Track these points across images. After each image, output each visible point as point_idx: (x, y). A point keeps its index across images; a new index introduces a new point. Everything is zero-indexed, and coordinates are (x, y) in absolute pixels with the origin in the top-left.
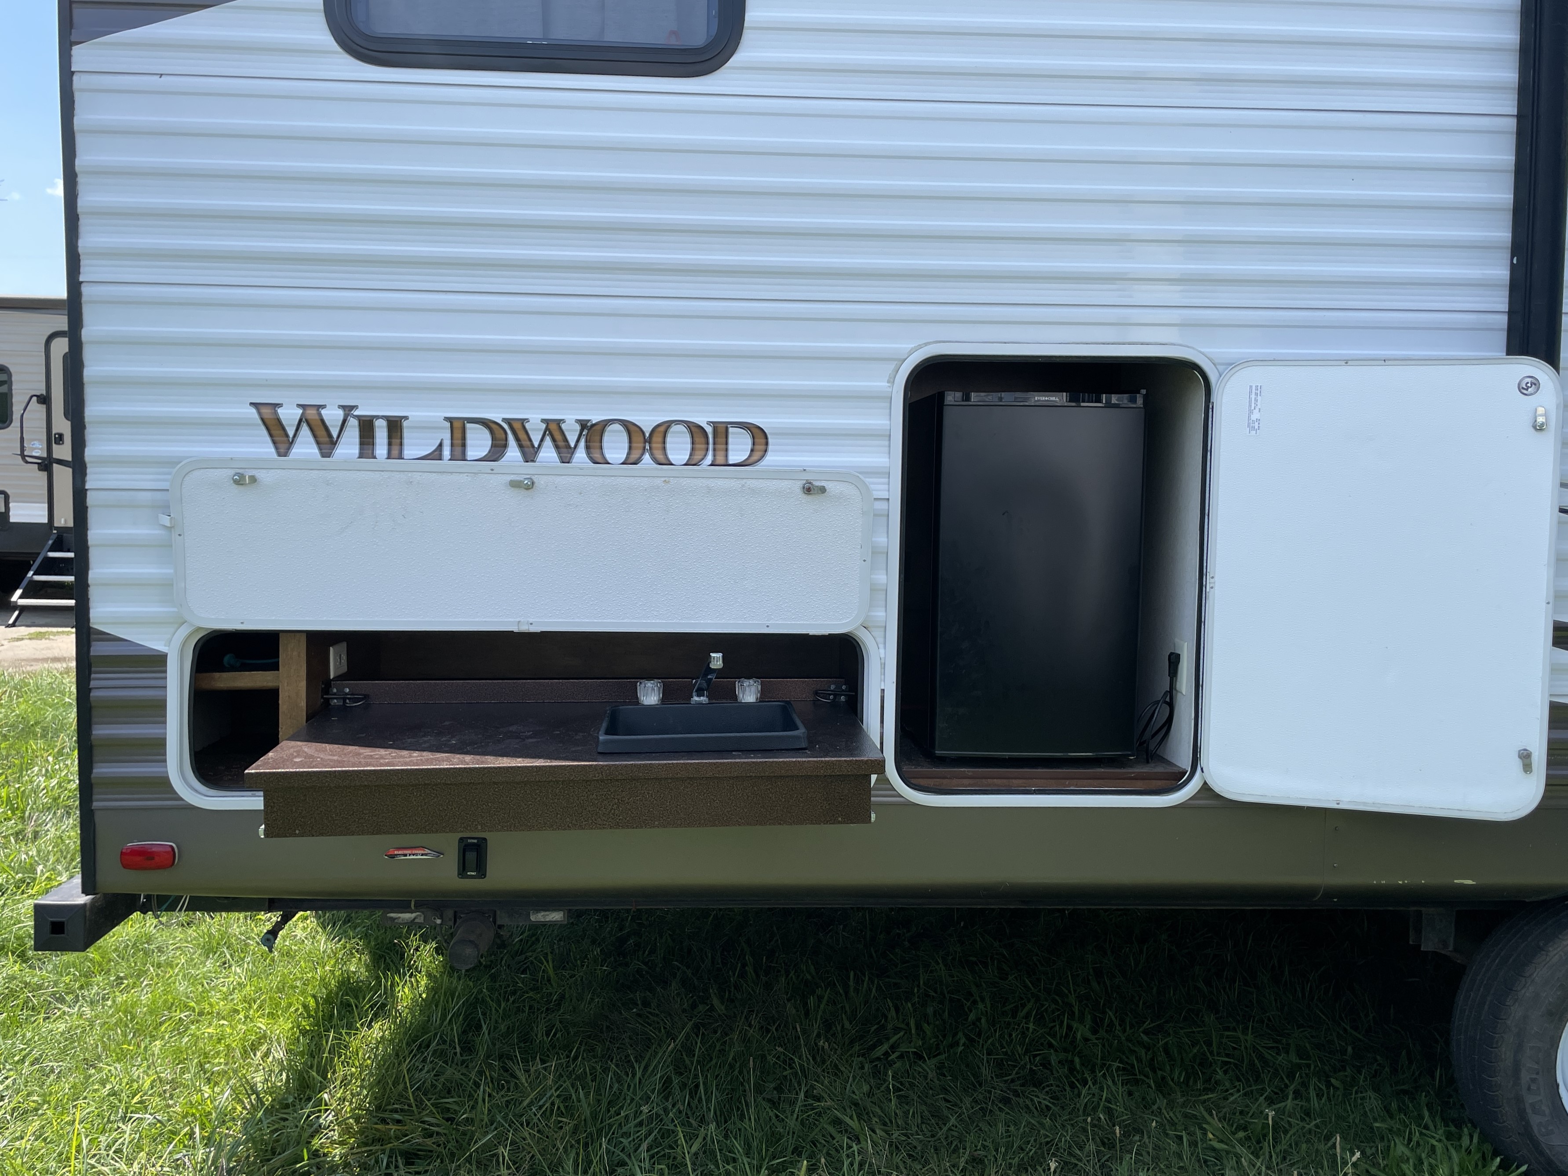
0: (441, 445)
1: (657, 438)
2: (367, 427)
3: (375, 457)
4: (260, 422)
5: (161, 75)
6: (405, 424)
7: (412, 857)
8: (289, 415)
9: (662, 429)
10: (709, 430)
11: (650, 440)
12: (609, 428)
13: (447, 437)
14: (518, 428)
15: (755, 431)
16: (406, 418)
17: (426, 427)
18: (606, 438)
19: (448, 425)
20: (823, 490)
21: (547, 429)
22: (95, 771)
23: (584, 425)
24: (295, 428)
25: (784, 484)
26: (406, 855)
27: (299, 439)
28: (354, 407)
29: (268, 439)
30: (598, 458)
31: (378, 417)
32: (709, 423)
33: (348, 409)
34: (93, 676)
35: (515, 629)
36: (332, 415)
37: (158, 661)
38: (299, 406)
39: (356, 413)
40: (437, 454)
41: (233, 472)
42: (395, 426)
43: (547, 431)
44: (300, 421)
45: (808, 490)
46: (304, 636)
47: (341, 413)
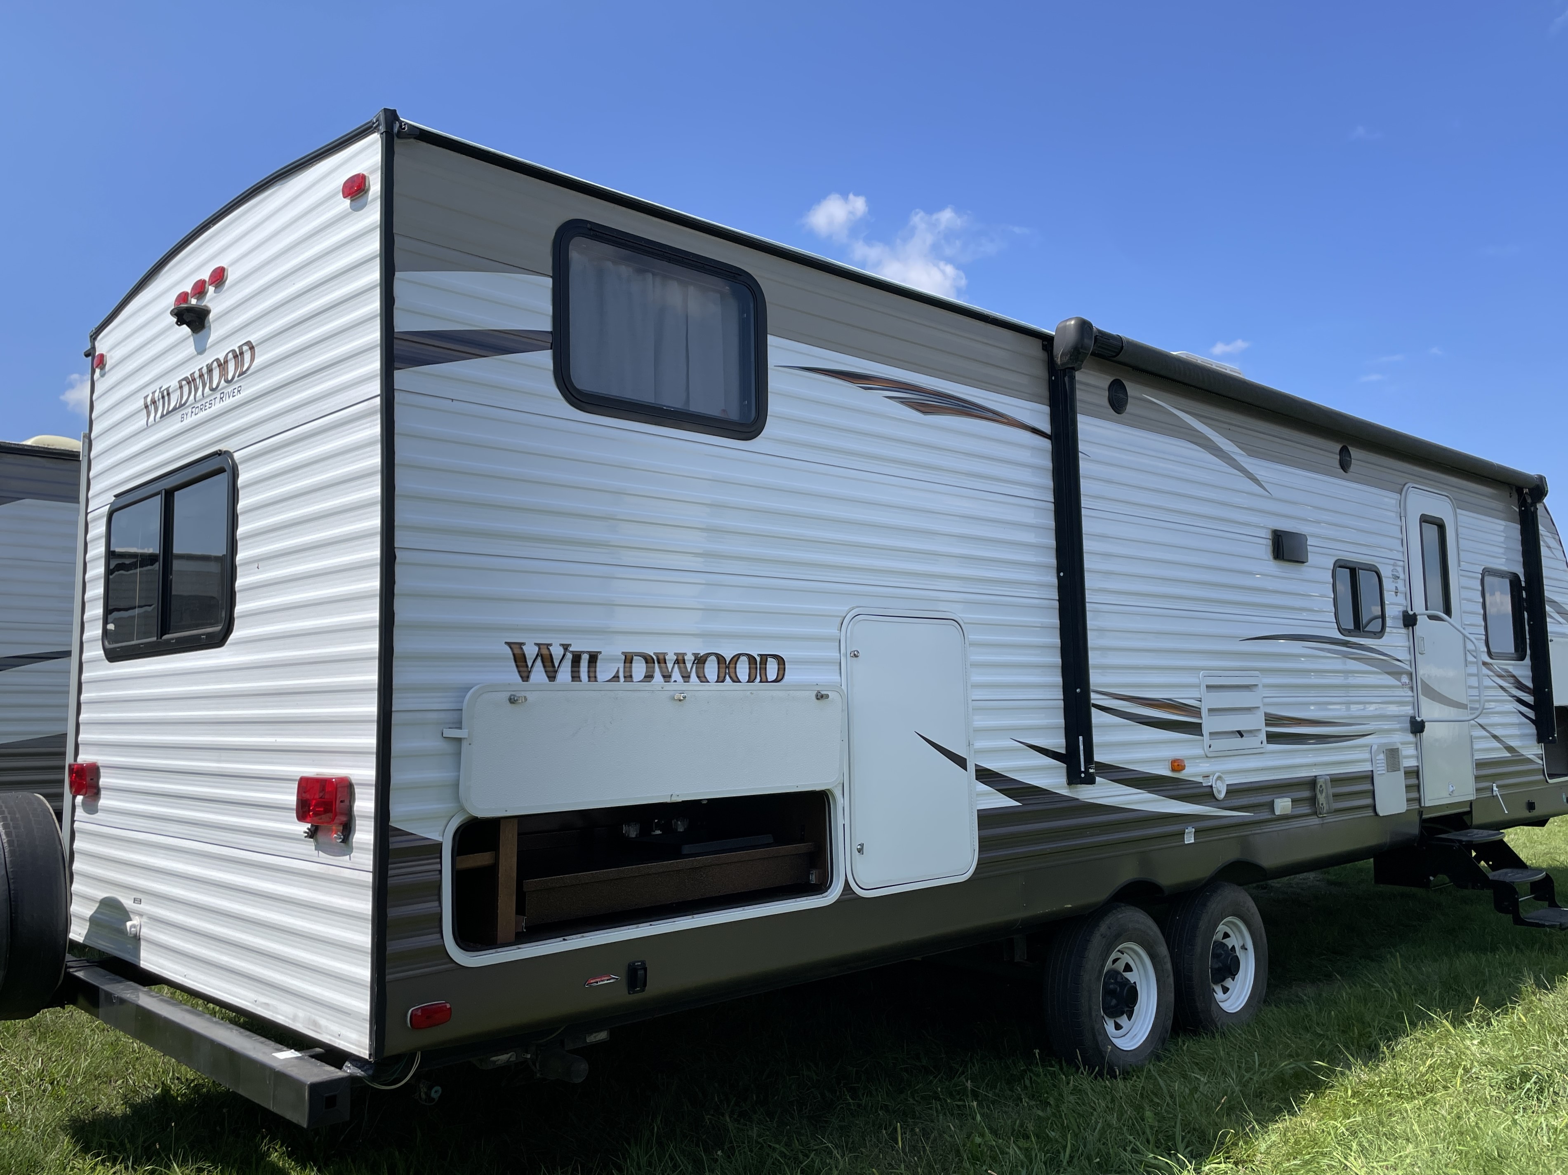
0: (618, 671)
1: (732, 666)
2: (576, 659)
3: (581, 681)
4: (512, 656)
5: (452, 400)
6: (600, 657)
7: (601, 983)
8: (530, 651)
9: (736, 659)
10: (758, 659)
11: (728, 667)
12: (709, 659)
13: (621, 665)
14: (662, 660)
15: (780, 659)
16: (600, 652)
17: (612, 659)
18: (706, 665)
19: (624, 657)
20: (827, 696)
21: (677, 660)
22: (388, 949)
23: (696, 655)
24: (532, 661)
25: (808, 693)
26: (597, 982)
27: (534, 669)
28: (570, 645)
29: (515, 669)
30: (702, 678)
31: (584, 652)
32: (758, 655)
33: (566, 647)
34: (390, 866)
35: (668, 800)
36: (557, 652)
37: (437, 848)
38: (536, 644)
39: (571, 649)
40: (616, 678)
41: (509, 694)
42: (593, 658)
43: (677, 662)
44: (537, 655)
45: (820, 697)
46: (516, 821)
47: (562, 651)
